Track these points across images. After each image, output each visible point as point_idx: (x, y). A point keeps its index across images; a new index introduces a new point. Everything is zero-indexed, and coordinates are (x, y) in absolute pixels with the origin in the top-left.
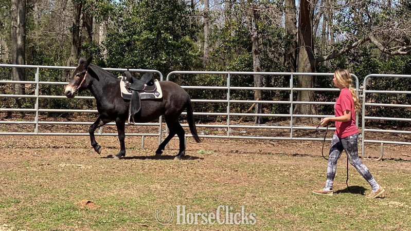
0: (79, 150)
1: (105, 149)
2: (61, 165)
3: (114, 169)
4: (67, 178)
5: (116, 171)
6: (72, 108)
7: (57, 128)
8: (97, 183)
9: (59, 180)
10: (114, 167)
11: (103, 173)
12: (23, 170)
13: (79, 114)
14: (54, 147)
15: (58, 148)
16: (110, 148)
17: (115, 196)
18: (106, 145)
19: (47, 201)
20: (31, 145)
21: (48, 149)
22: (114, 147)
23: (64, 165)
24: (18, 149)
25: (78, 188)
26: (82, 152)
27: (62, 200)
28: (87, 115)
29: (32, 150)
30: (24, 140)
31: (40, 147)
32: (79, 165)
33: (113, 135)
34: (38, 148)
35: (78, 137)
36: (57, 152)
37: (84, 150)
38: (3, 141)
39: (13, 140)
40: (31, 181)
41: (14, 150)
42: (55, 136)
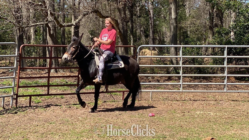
0: (211, 102)
1: (230, 102)
2: (197, 112)
3: (234, 115)
4: (200, 122)
5: (236, 117)
6: (210, 73)
7: (199, 87)
8: (221, 126)
9: (194, 123)
10: (234, 114)
11: (226, 118)
12: (171, 116)
13: (215, 77)
14: (194, 100)
15: (196, 101)
16: (233, 101)
17: (232, 135)
18: (230, 99)
19: (185, 137)
20: (178, 99)
21: (190, 101)
22: (236, 100)
23: (199, 112)
24: (169, 102)
25: (207, 128)
26: (213, 104)
27: (195, 137)
28: (220, 78)
29: (179, 102)
30: (175, 95)
31: (185, 100)
32: (209, 113)
33: (237, 92)
34: (183, 101)
35: (212, 93)
36: (196, 103)
37: (215, 102)
38: (160, 96)
39: (167, 95)
40: (175, 123)
41: (166, 102)
42: (195, 93)
